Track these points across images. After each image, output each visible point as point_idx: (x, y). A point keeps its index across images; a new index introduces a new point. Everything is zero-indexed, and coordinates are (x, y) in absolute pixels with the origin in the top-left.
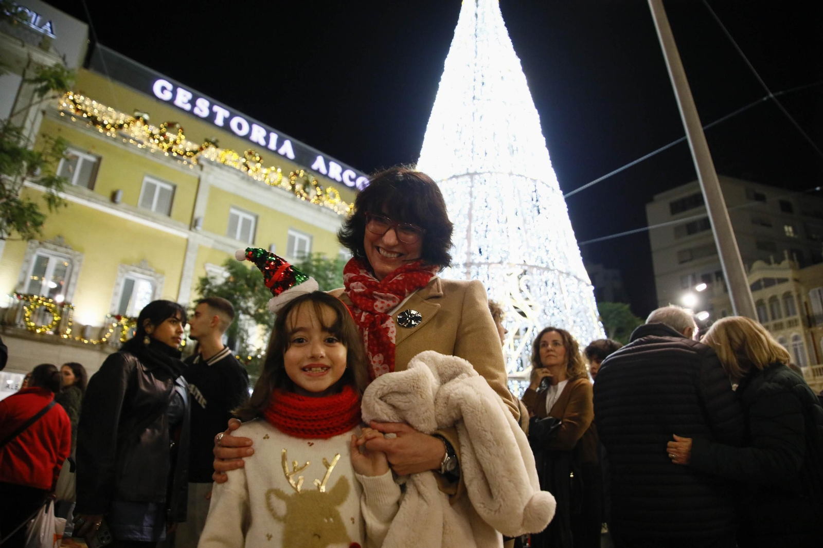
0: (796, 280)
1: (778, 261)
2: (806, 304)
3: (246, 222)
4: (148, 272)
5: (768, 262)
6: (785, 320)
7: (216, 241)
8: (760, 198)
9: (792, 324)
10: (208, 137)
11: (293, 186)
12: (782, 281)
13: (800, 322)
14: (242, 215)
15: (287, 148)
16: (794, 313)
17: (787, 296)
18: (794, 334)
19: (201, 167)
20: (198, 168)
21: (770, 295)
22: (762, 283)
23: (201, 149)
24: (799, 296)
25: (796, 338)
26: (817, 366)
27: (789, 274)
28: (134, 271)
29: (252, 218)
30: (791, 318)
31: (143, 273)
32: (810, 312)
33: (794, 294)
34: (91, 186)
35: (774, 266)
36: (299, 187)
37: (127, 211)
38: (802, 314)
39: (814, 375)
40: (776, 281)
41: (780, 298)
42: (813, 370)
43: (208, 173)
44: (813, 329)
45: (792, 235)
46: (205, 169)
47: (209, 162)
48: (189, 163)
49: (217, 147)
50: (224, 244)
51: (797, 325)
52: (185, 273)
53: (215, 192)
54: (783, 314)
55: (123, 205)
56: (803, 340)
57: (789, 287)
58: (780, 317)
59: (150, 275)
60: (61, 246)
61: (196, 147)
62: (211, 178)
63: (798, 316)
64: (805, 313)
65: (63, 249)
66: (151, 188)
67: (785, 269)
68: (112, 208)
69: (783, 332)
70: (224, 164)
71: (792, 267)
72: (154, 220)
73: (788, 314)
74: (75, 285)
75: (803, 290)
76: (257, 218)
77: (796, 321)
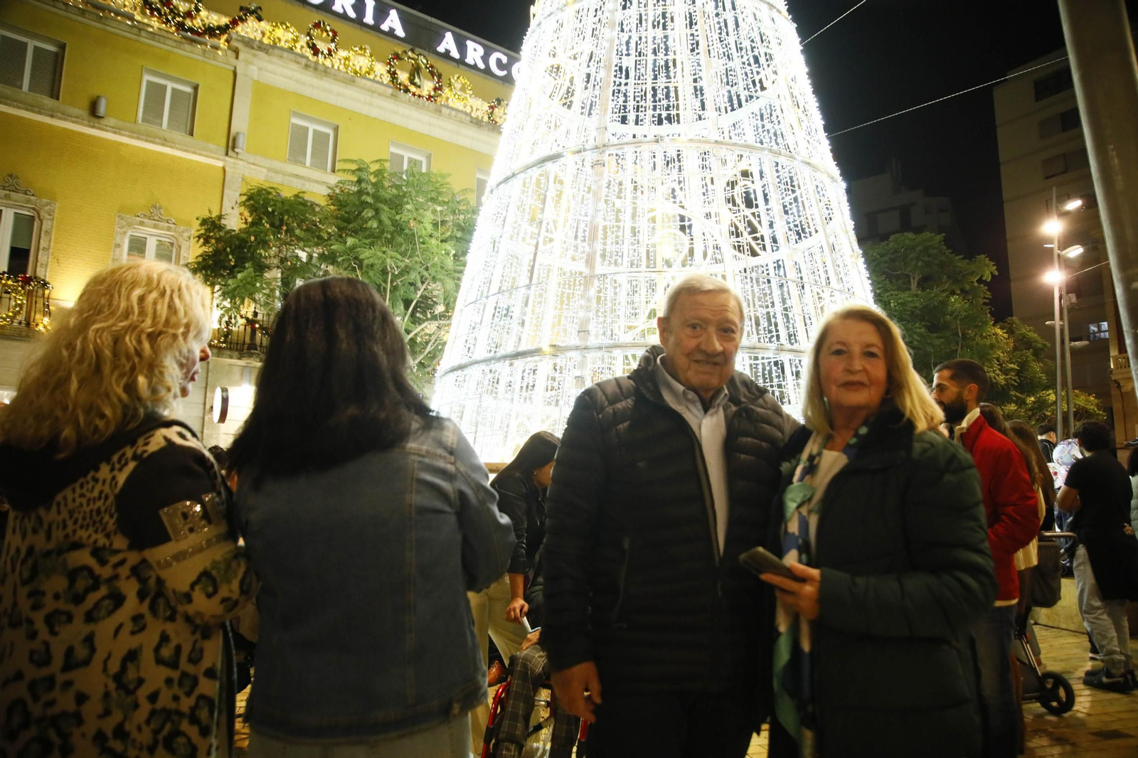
3: (320, 138)
4: (163, 224)
7: (269, 169)
10: (245, 5)
11: (393, 75)
14: (312, 127)
15: (393, 21)
19: (237, 52)
20: (231, 54)
23: (234, 23)
28: (142, 223)
29: (330, 132)
31: (155, 227)
34: (55, 94)
36: (403, 77)
37: (117, 130)
43: (248, 63)
46: (241, 56)
47: (249, 43)
48: (216, 48)
49: (260, 19)
50: (284, 174)
53: (263, 92)
55: (111, 121)
59: (169, 229)
60: (16, 191)
61: (224, 20)
62: (254, 68)
65: (21, 196)
66: (156, 93)
68: (93, 127)
70: (274, 46)
72: (165, 142)
76: (336, 129)
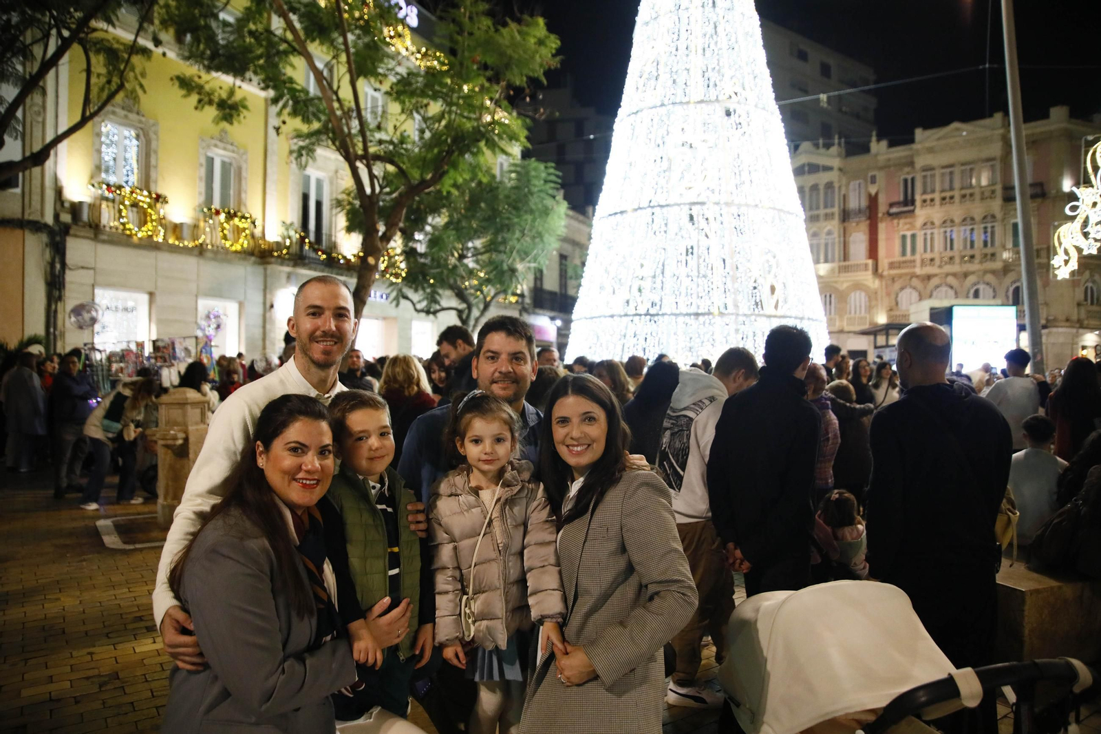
0: (840, 170)
1: (828, 146)
2: (844, 196)
4: (229, 147)
5: (817, 146)
6: (822, 212)
8: (803, 56)
9: (828, 217)
12: (828, 169)
13: (837, 216)
16: (833, 206)
17: (829, 186)
18: (829, 227)
21: (812, 183)
22: (806, 169)
24: (840, 188)
25: (829, 233)
26: (843, 264)
27: (836, 163)
28: (216, 146)
30: (829, 211)
31: (224, 149)
32: (847, 206)
33: (836, 185)
35: (822, 150)
38: (839, 207)
39: (839, 272)
40: (821, 169)
41: (821, 187)
42: (839, 267)
44: (846, 224)
45: (825, 105)
51: (833, 219)
52: (269, 147)
54: (822, 205)
56: (836, 235)
57: (832, 176)
58: (818, 208)
59: (233, 152)
60: (131, 111)
63: (836, 210)
64: (842, 207)
65: (135, 117)
67: (833, 156)
69: (818, 224)
71: (839, 155)
73: (826, 207)
74: (156, 167)
75: (844, 181)
77: (833, 214)
